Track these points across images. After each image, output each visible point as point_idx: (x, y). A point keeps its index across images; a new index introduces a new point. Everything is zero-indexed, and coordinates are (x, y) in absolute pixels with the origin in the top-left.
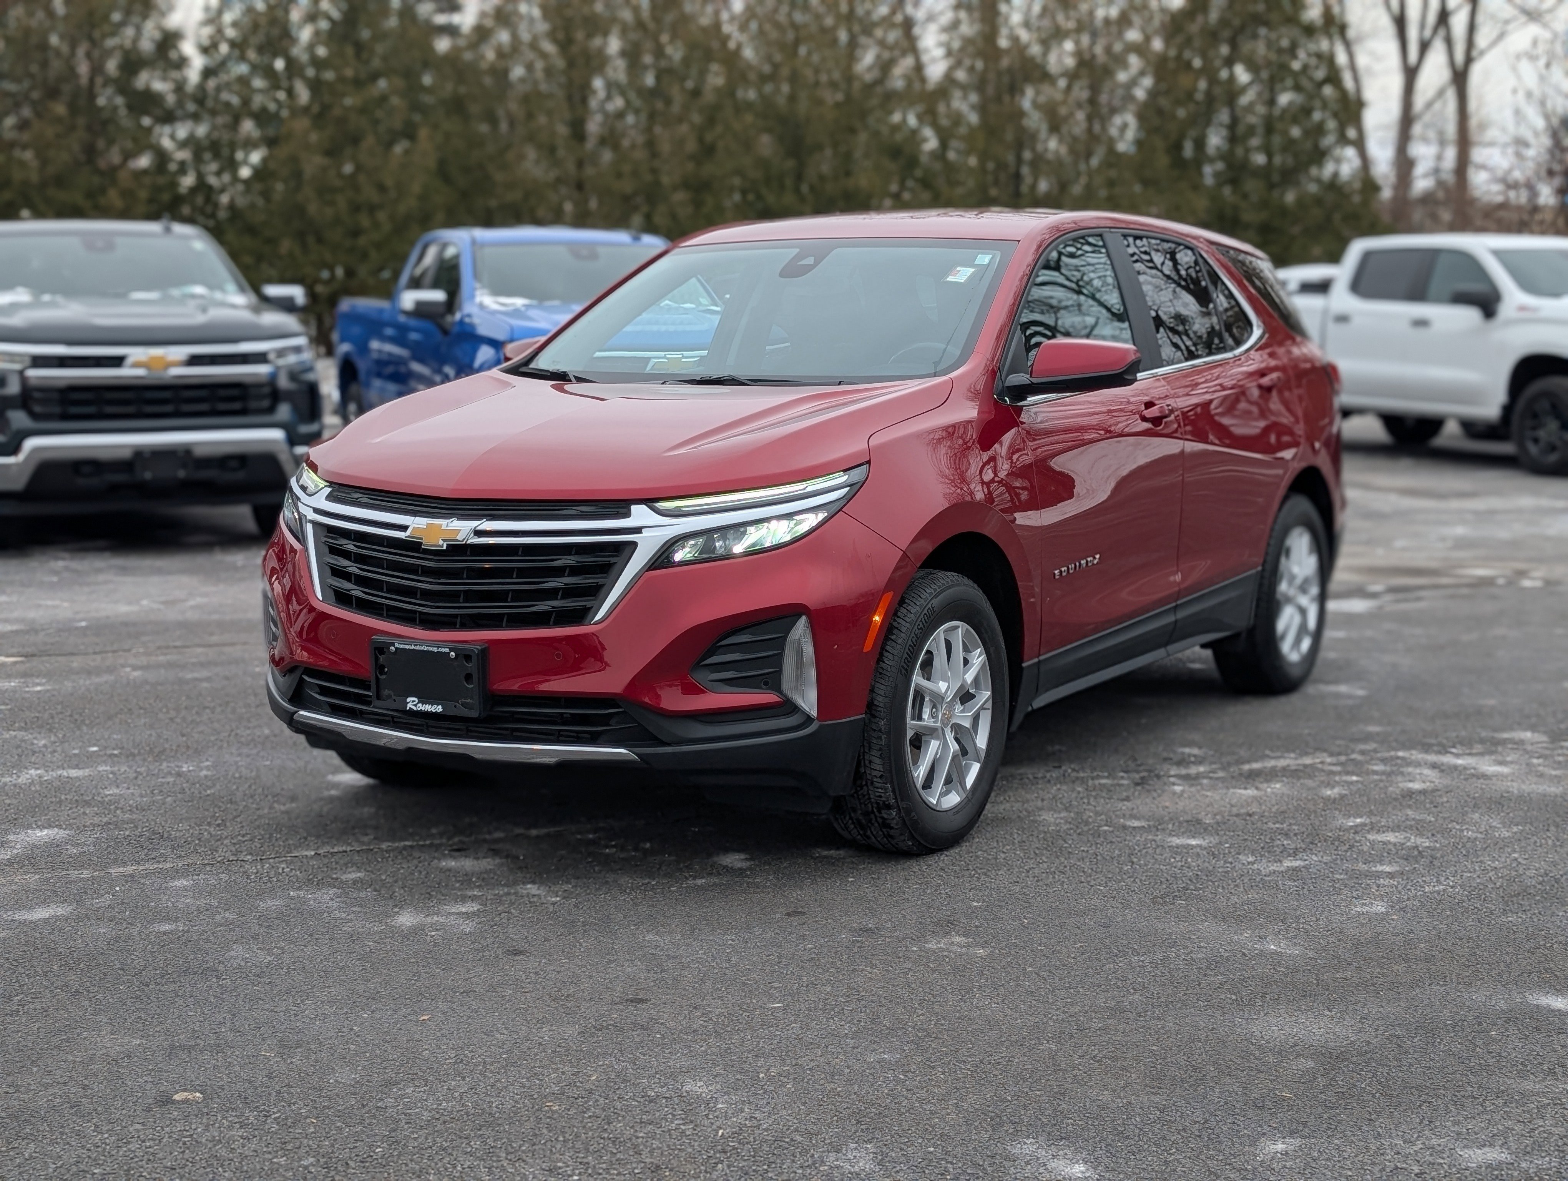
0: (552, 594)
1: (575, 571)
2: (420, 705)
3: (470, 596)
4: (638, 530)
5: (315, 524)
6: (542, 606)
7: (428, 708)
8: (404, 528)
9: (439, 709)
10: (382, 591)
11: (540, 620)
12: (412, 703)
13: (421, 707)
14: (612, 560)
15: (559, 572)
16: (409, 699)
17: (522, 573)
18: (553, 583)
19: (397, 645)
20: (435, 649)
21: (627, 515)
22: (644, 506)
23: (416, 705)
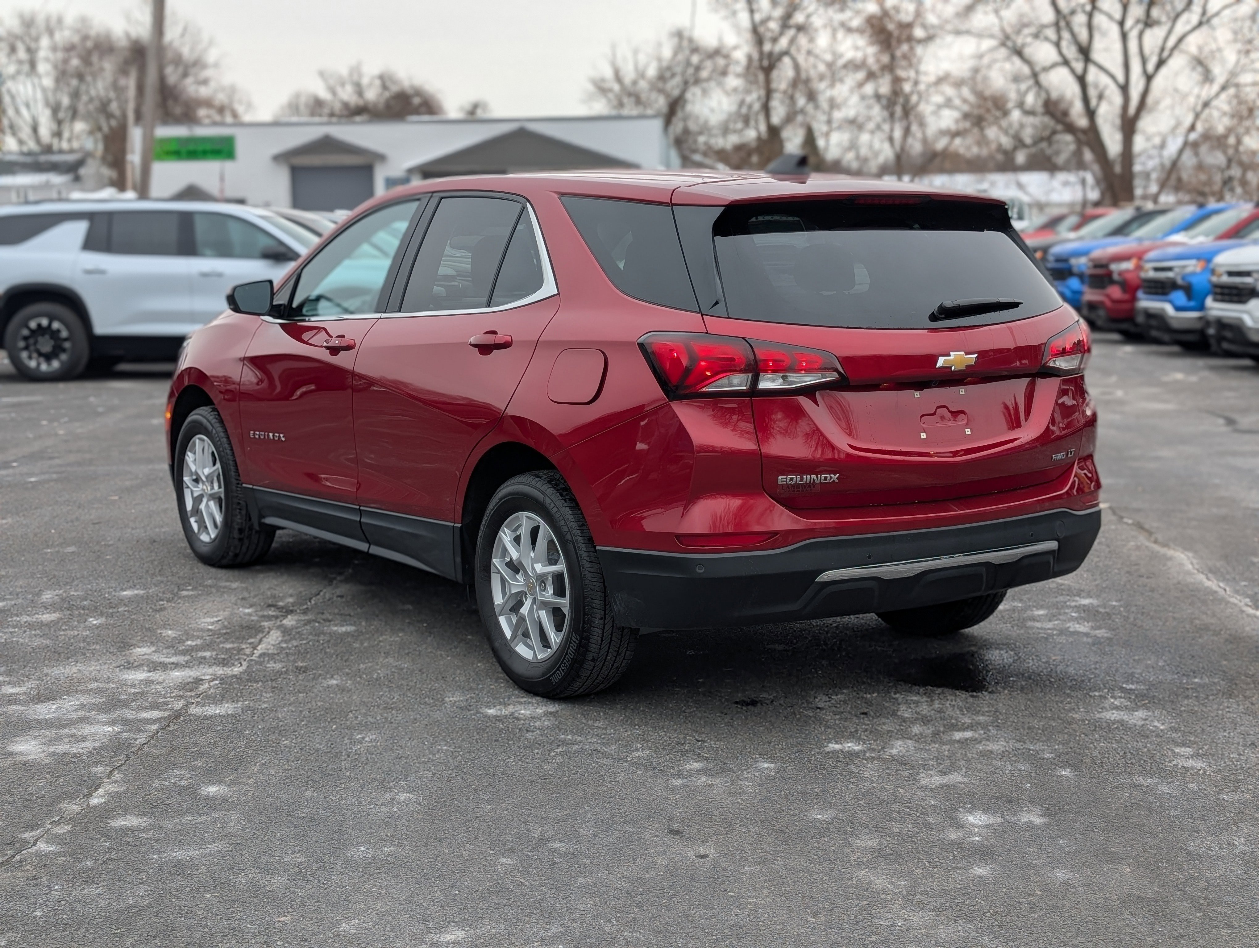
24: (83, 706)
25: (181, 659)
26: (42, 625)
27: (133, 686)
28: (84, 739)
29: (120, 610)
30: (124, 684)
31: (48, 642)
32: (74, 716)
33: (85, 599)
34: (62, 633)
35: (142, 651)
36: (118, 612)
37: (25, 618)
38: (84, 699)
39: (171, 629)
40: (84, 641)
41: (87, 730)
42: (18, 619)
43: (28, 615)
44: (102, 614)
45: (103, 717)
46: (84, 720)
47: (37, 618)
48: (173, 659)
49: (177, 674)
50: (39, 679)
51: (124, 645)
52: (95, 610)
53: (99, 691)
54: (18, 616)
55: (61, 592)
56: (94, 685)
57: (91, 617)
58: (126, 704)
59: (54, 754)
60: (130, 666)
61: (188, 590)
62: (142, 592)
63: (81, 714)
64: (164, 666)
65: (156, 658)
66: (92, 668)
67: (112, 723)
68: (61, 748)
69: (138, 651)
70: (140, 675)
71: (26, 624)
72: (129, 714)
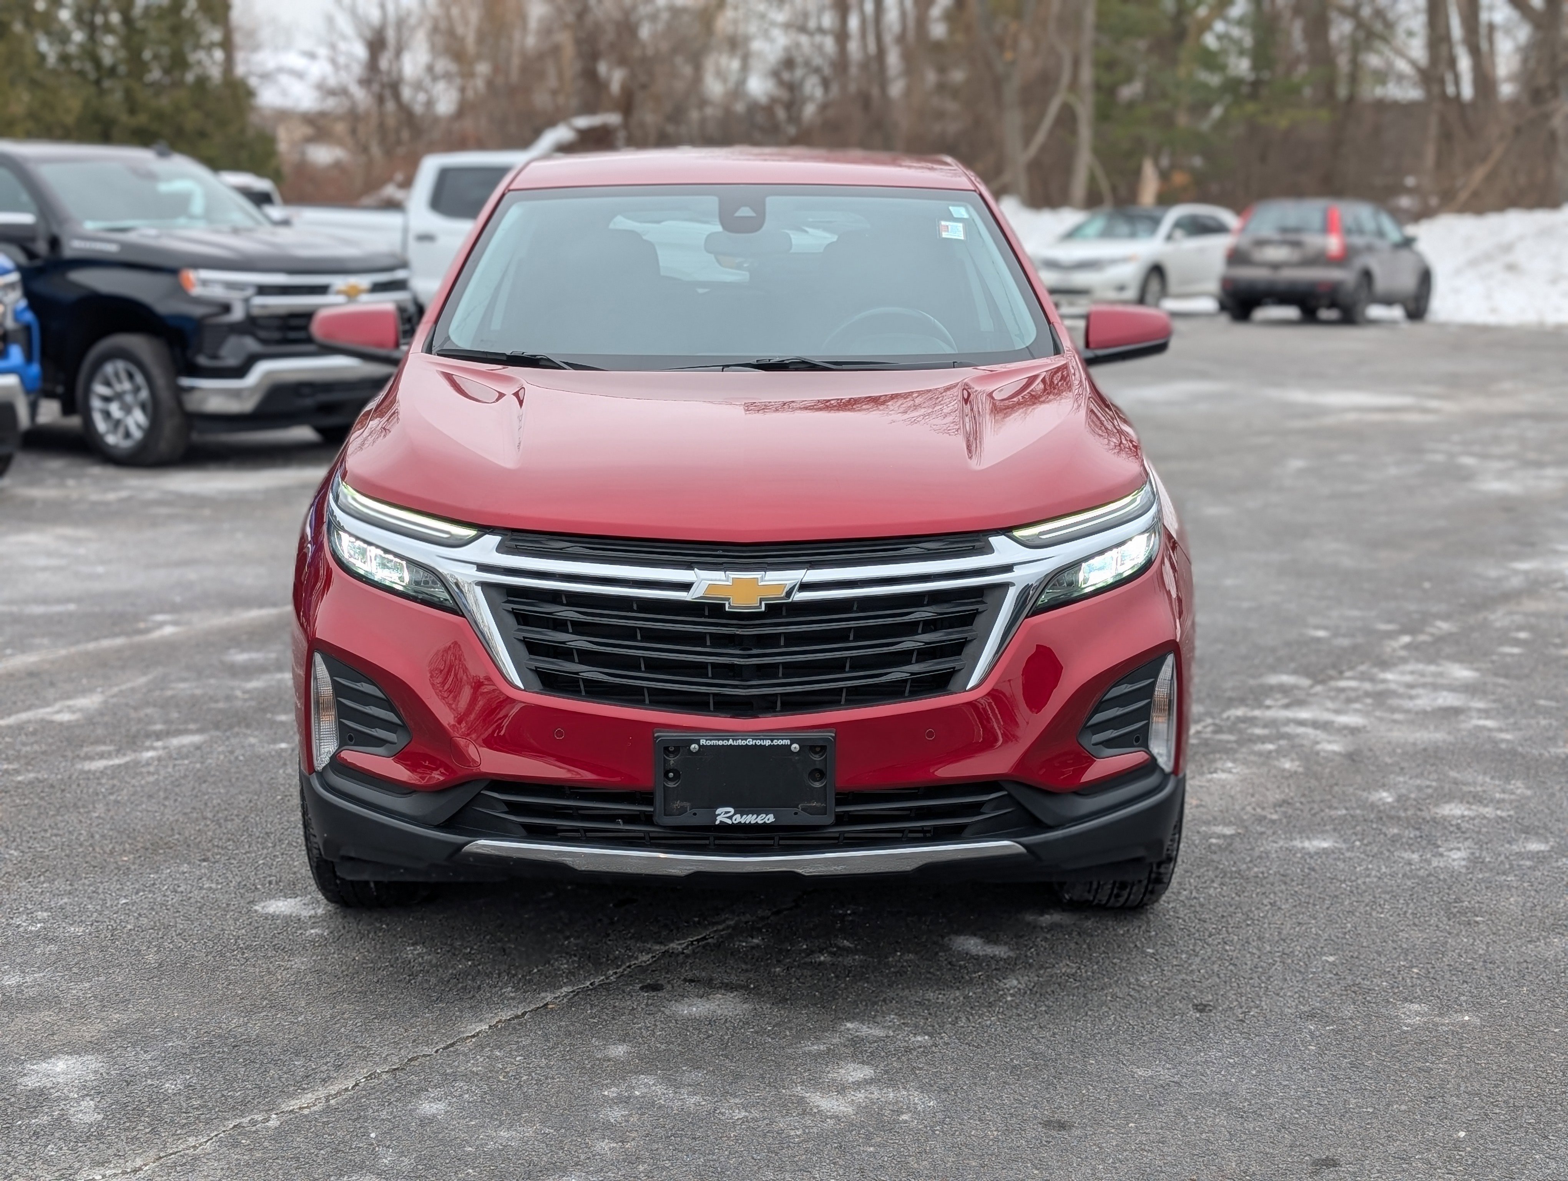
0: (904, 658)
1: (930, 625)
2: (738, 816)
3: (792, 669)
4: (1008, 568)
5: (485, 585)
6: (897, 674)
7: (750, 819)
8: (686, 586)
9: (770, 819)
10: (640, 670)
11: (894, 692)
12: (725, 815)
13: (738, 819)
14: (980, 607)
15: (911, 629)
16: (718, 811)
17: (862, 634)
18: (908, 644)
19: (703, 742)
20: (767, 743)
21: (988, 549)
22: (1003, 537)
23: (730, 818)
24: (1411, 698)
25: (1291, 729)
26: (1462, 798)
27: (1356, 711)
28: (1412, 673)
29: (1344, 812)
30: (1366, 714)
31: (1453, 774)
32: (1420, 691)
33: (1394, 840)
34: (1434, 784)
35: (1333, 746)
36: (1347, 809)
37: (1489, 811)
38: (1409, 704)
39: (1284, 770)
40: (1402, 769)
41: (1408, 678)
42: (1499, 812)
43: (1485, 817)
44: (1373, 806)
45: (1393, 686)
46: (1411, 686)
47: (1470, 809)
48: (1301, 730)
49: (1304, 714)
50: (1459, 730)
51: (1352, 757)
52: (1384, 815)
53: (1393, 710)
54: (1501, 818)
55: (1435, 863)
56: (1398, 716)
57: (1388, 803)
58: (1367, 694)
59: (1438, 665)
60: (1354, 731)
61: (1219, 837)
62: (1297, 843)
63: (1413, 692)
64: (1315, 724)
65: (1320, 735)
66: (1398, 734)
67: (1384, 681)
68: (1432, 668)
69: (1335, 747)
70: (1343, 719)
71: (1485, 802)
72: (1368, 686)
